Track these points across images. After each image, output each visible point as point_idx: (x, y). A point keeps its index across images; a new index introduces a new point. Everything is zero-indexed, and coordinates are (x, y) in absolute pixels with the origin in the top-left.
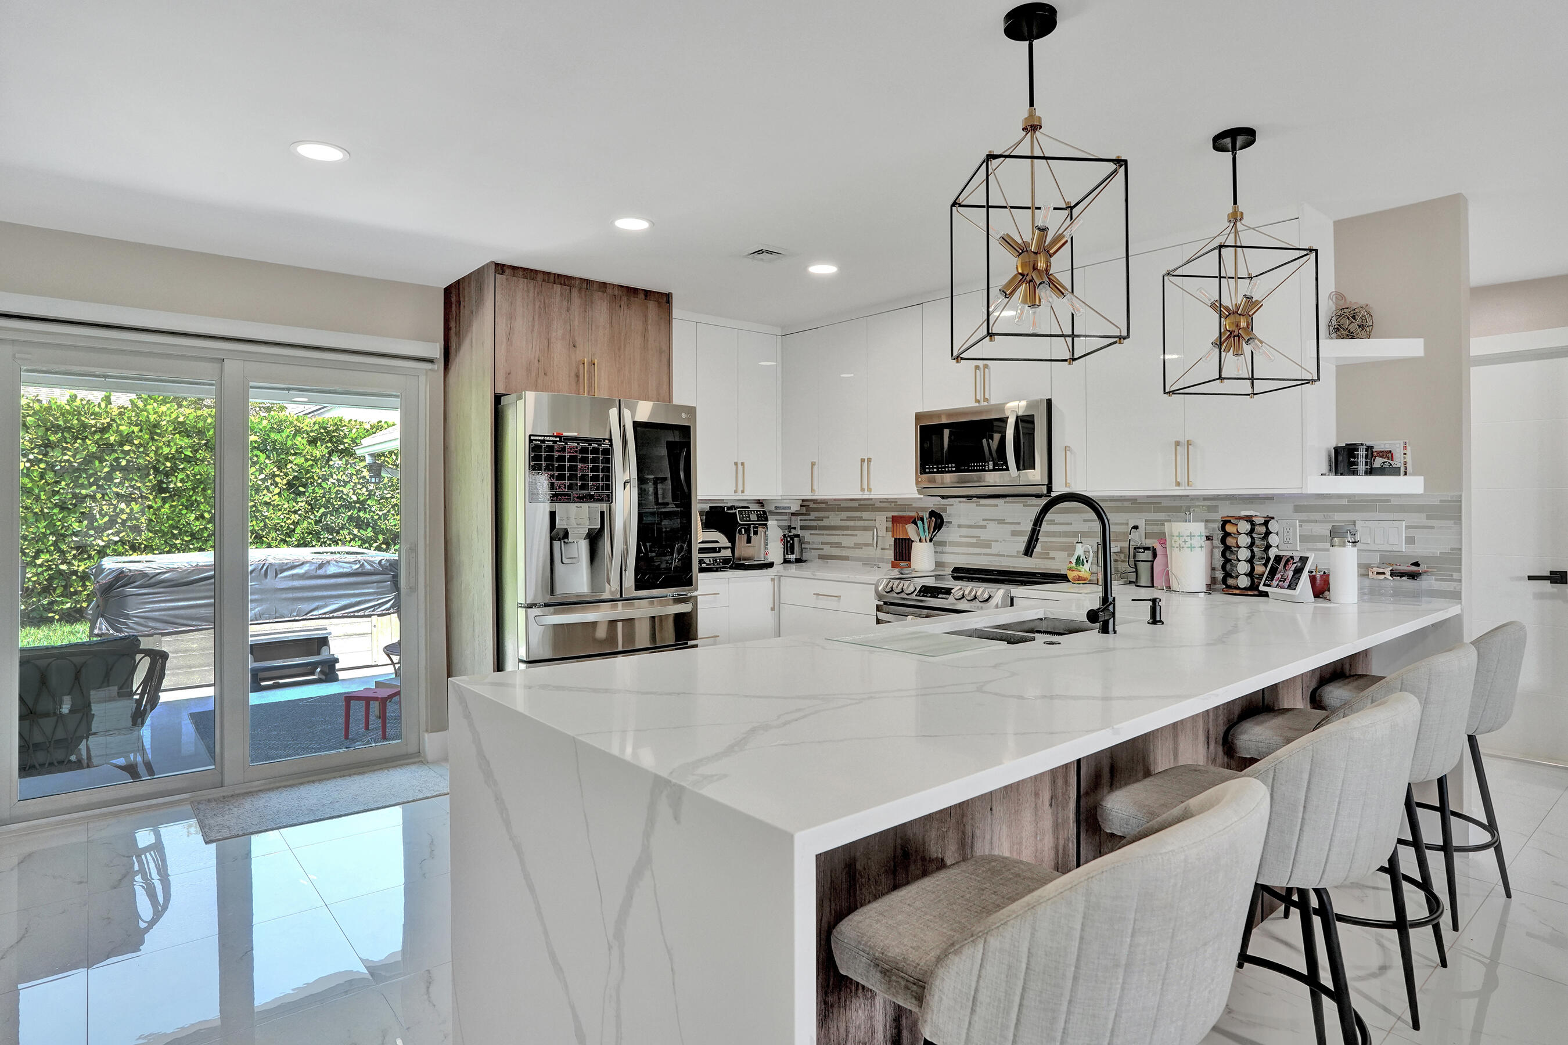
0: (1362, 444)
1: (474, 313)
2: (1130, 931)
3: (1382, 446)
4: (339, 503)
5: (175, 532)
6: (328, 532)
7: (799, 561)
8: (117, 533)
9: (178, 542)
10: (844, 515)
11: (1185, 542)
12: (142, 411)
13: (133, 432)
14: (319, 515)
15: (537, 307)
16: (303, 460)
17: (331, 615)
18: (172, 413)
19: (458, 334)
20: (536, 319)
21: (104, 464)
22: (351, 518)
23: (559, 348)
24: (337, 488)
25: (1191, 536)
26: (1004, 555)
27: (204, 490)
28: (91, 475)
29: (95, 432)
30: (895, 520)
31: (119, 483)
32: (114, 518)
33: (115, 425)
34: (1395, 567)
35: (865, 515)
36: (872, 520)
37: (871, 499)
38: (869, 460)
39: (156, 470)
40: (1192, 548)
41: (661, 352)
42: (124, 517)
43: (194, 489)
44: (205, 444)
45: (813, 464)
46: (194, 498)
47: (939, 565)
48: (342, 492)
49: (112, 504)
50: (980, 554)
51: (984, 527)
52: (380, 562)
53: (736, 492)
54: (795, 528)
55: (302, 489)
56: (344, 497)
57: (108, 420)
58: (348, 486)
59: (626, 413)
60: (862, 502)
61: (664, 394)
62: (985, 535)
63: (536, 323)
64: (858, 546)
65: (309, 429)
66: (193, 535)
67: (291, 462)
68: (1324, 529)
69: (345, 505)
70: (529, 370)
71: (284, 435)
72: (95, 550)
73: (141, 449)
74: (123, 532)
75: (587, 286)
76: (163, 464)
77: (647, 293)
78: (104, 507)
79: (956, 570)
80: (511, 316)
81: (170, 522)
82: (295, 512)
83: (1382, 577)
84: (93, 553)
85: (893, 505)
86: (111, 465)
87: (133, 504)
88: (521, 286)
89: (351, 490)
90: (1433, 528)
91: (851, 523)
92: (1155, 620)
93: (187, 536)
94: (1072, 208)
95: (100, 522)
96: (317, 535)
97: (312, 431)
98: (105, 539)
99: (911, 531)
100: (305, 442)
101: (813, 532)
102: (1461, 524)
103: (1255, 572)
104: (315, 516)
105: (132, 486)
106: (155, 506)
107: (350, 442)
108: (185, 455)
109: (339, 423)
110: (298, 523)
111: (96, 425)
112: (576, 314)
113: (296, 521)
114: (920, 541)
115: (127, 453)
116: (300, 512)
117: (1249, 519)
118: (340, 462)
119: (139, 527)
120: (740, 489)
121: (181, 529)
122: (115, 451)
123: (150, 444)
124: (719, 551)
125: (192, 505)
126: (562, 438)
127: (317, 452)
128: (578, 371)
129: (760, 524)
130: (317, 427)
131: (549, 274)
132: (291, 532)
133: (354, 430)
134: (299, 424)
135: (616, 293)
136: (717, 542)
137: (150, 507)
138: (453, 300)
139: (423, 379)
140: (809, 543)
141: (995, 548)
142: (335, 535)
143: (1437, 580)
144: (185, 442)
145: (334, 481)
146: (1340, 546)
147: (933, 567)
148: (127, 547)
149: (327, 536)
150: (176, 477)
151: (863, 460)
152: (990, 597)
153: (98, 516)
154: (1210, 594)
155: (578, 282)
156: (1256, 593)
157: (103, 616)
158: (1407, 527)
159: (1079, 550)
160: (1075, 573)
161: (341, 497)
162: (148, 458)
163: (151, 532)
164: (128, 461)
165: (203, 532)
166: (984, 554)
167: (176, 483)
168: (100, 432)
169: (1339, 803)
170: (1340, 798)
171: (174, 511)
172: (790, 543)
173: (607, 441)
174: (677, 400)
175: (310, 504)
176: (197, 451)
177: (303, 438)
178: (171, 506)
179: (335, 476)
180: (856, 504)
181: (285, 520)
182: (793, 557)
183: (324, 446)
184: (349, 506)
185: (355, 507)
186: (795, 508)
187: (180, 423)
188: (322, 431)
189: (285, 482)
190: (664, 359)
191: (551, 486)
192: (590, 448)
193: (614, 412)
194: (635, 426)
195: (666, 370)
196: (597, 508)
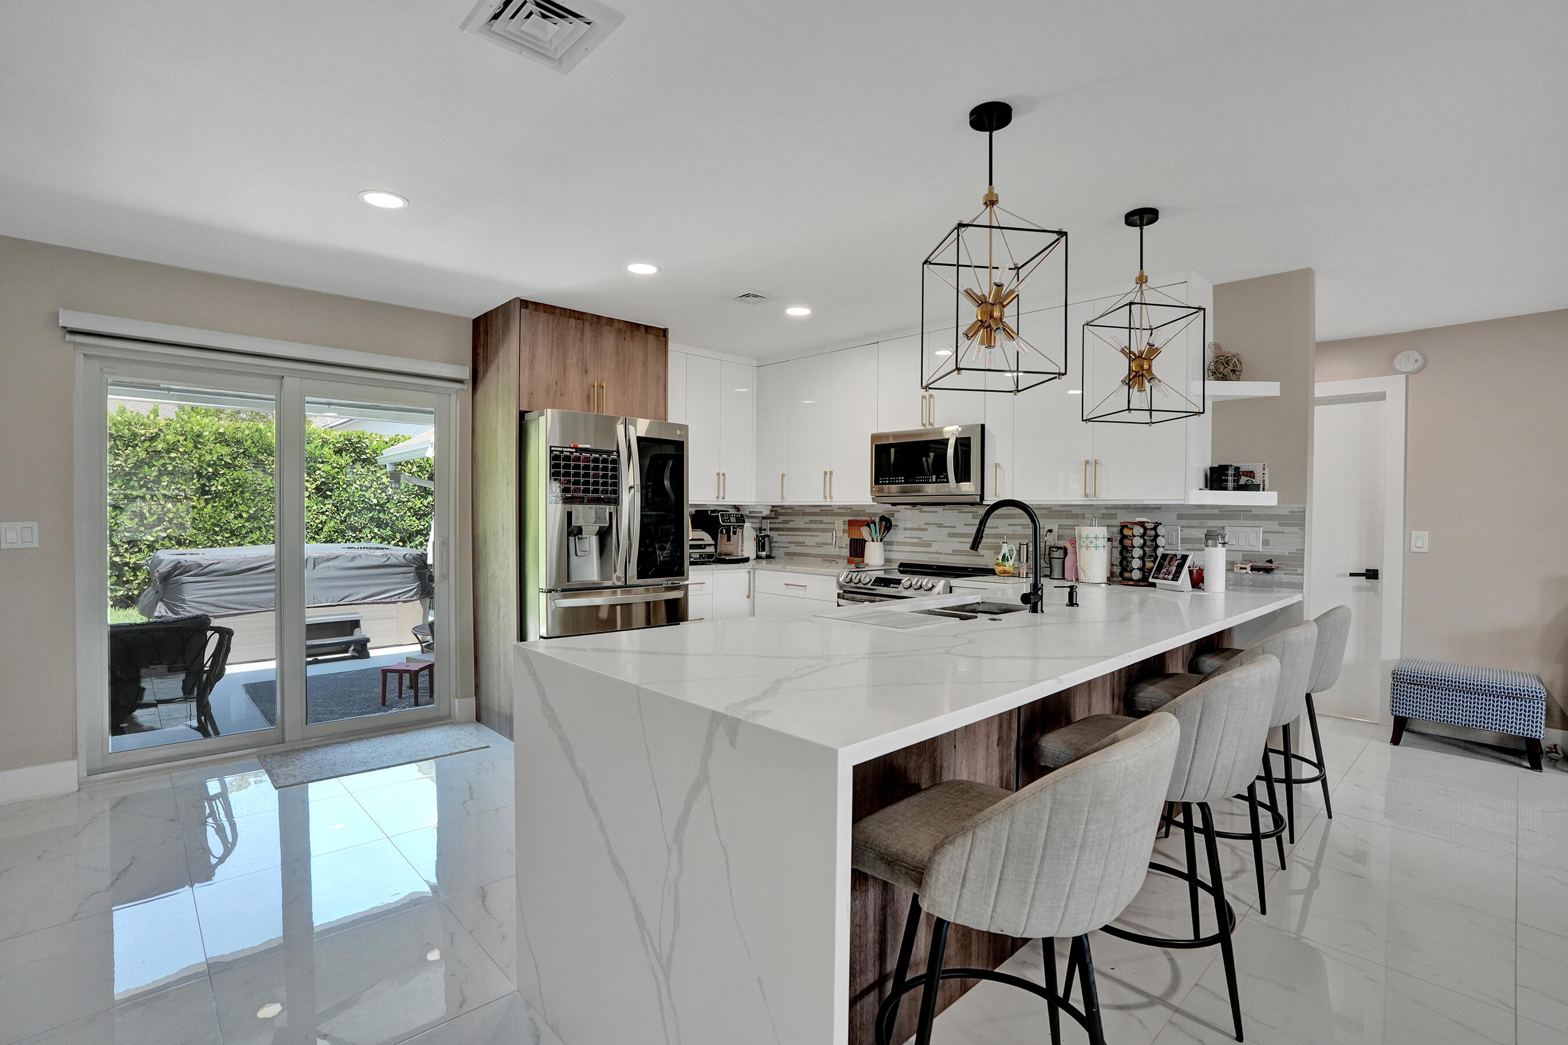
0: (1231, 466)
1: (501, 341)
2: (1085, 820)
3: (1247, 467)
4: (362, 506)
5: (217, 529)
6: (352, 531)
7: (769, 557)
8: (165, 530)
9: (219, 538)
10: (808, 518)
11: (1091, 542)
12: (186, 422)
13: (179, 441)
14: (344, 515)
15: (555, 337)
16: (329, 468)
17: (362, 601)
18: (213, 424)
19: (486, 359)
20: (555, 347)
21: (153, 469)
22: (372, 518)
23: (573, 373)
24: (360, 493)
25: (1096, 538)
26: (941, 553)
27: (242, 492)
28: (141, 479)
29: (145, 440)
30: (851, 523)
31: (167, 486)
32: (161, 516)
33: (162, 435)
34: (1254, 564)
35: (826, 519)
36: (831, 523)
37: (831, 506)
38: (831, 473)
39: (200, 475)
40: (1096, 547)
41: (658, 378)
42: (171, 515)
43: (233, 492)
44: (243, 453)
45: (783, 476)
46: (233, 500)
47: (887, 561)
48: (364, 495)
49: (160, 504)
50: (922, 552)
51: (926, 530)
52: (404, 556)
53: (717, 498)
54: (765, 530)
55: (328, 493)
56: (366, 500)
57: (156, 430)
58: (370, 491)
59: (631, 428)
60: (823, 508)
61: (660, 412)
62: (926, 536)
63: (555, 351)
64: (819, 545)
65: (335, 441)
66: (232, 532)
67: (319, 469)
68: (1201, 534)
69: (367, 507)
70: (548, 391)
71: (313, 446)
72: (145, 544)
73: (186, 456)
74: (170, 528)
75: (598, 321)
76: (206, 469)
77: (647, 328)
78: (153, 507)
79: (902, 565)
80: (533, 345)
81: (212, 521)
82: (323, 513)
83: (1244, 571)
84: (143, 547)
85: (849, 510)
86: (159, 470)
87: (179, 504)
88: (542, 319)
89: (372, 495)
90: (1283, 533)
91: (813, 526)
92: (1072, 603)
93: (227, 533)
94: (1019, 268)
95: (150, 520)
96: (342, 533)
97: (338, 443)
98: (154, 535)
99: (865, 533)
100: (331, 451)
101: (780, 533)
102: (1304, 530)
103: (1146, 567)
104: (341, 517)
105: (178, 489)
106: (199, 507)
107: (371, 453)
108: (225, 462)
109: (361, 436)
110: (325, 522)
111: (145, 434)
112: (588, 344)
113: (324, 520)
114: (873, 541)
115: (174, 459)
116: (327, 513)
117: (1142, 524)
118: (363, 470)
119: (184, 525)
120: (721, 495)
121: (222, 527)
122: (163, 458)
123: (194, 452)
124: (705, 548)
125: (231, 506)
126: (578, 449)
127: (343, 461)
128: (589, 391)
129: (738, 526)
130: (342, 439)
131: (565, 309)
132: (319, 530)
133: (375, 443)
134: (326, 436)
135: (621, 327)
136: (702, 540)
137: (194, 507)
138: (482, 330)
139: (453, 397)
140: (777, 542)
141: (934, 548)
142: (358, 533)
143: (1285, 574)
144: (224, 450)
145: (358, 486)
146: (1213, 546)
147: (882, 563)
148: (174, 542)
149: (350, 534)
150: (217, 481)
151: (826, 473)
152: (933, 586)
153: (147, 515)
154: (1110, 584)
155: (589, 317)
156: (1146, 584)
157: (162, 601)
158: (1264, 532)
159: (1005, 549)
160: (1002, 568)
161: (363, 500)
162: (192, 464)
163: (195, 529)
164: (174, 467)
165: (241, 530)
166: (925, 552)
167: (217, 486)
168: (149, 440)
169: (1222, 737)
170: (1223, 733)
171: (216, 511)
172: (762, 542)
173: (615, 453)
174: (671, 419)
175: (336, 507)
176: (235, 458)
177: (330, 448)
178: (213, 507)
179: (358, 482)
180: (817, 510)
181: (314, 519)
182: (764, 554)
183: (349, 455)
184: (371, 508)
185: (376, 509)
186: (766, 512)
187: (220, 433)
188: (347, 442)
189: (314, 486)
190: (661, 384)
191: (567, 490)
192: (601, 458)
193: (620, 428)
194: (639, 441)
195: (662, 394)
196: (605, 511)
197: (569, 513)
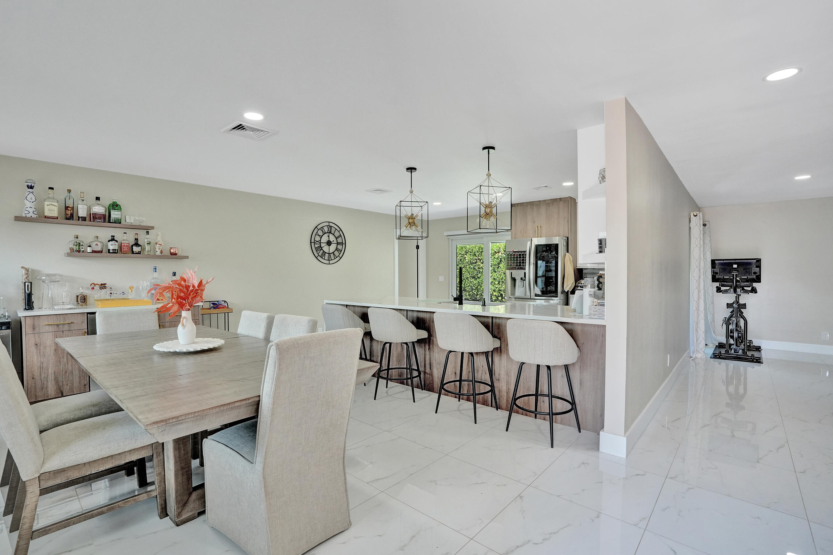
15: (523, 213)
20: (523, 217)
23: (530, 224)
59: (533, 242)
70: (521, 232)
75: (539, 203)
80: (516, 218)
88: (519, 209)
112: (535, 212)
126: (515, 252)
128: (536, 229)
155: (536, 202)
173: (525, 252)
190: (566, 220)
191: (511, 265)
192: (522, 254)
193: (529, 243)
194: (537, 246)
195: (567, 224)
196: (523, 271)
197: (511, 273)
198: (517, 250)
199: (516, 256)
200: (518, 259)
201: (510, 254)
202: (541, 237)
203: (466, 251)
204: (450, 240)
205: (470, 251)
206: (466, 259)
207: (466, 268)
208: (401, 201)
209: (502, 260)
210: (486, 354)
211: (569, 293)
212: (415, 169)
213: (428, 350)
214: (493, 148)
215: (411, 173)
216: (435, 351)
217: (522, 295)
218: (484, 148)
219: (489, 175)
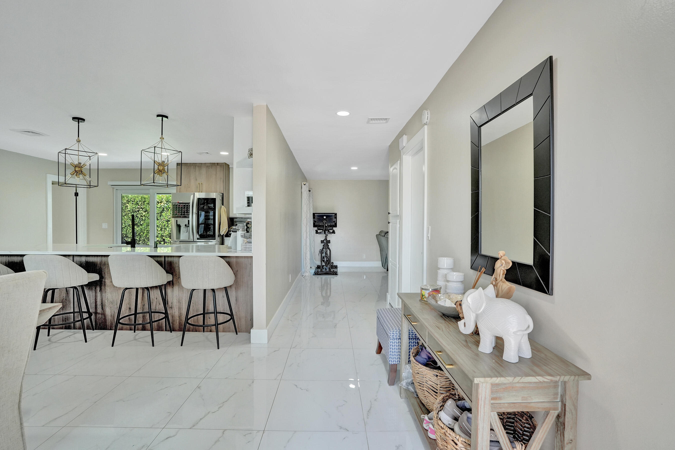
15: (187, 172)
20: (187, 175)
23: (192, 181)
59: (196, 196)
61: (222, 189)
70: (185, 187)
77: (218, 164)
88: (184, 167)
112: (197, 173)
126: (179, 203)
128: (198, 185)
135: (209, 165)
173: (189, 203)
190: (222, 181)
191: (176, 214)
192: (186, 205)
193: (192, 196)
194: (199, 199)
195: (222, 183)
196: (186, 220)
197: (177, 221)
198: (182, 202)
199: (180, 207)
200: (183, 209)
201: (175, 205)
202: (202, 192)
203: (128, 200)
204: (115, 190)
205: (132, 200)
206: (128, 207)
207: (128, 216)
208: (67, 149)
209: (165, 209)
210: (159, 287)
211: (224, 236)
212: (84, 120)
213: (100, 291)
214: (167, 117)
215: (79, 123)
216: (107, 291)
217: (187, 239)
218: (158, 116)
219: (162, 138)
